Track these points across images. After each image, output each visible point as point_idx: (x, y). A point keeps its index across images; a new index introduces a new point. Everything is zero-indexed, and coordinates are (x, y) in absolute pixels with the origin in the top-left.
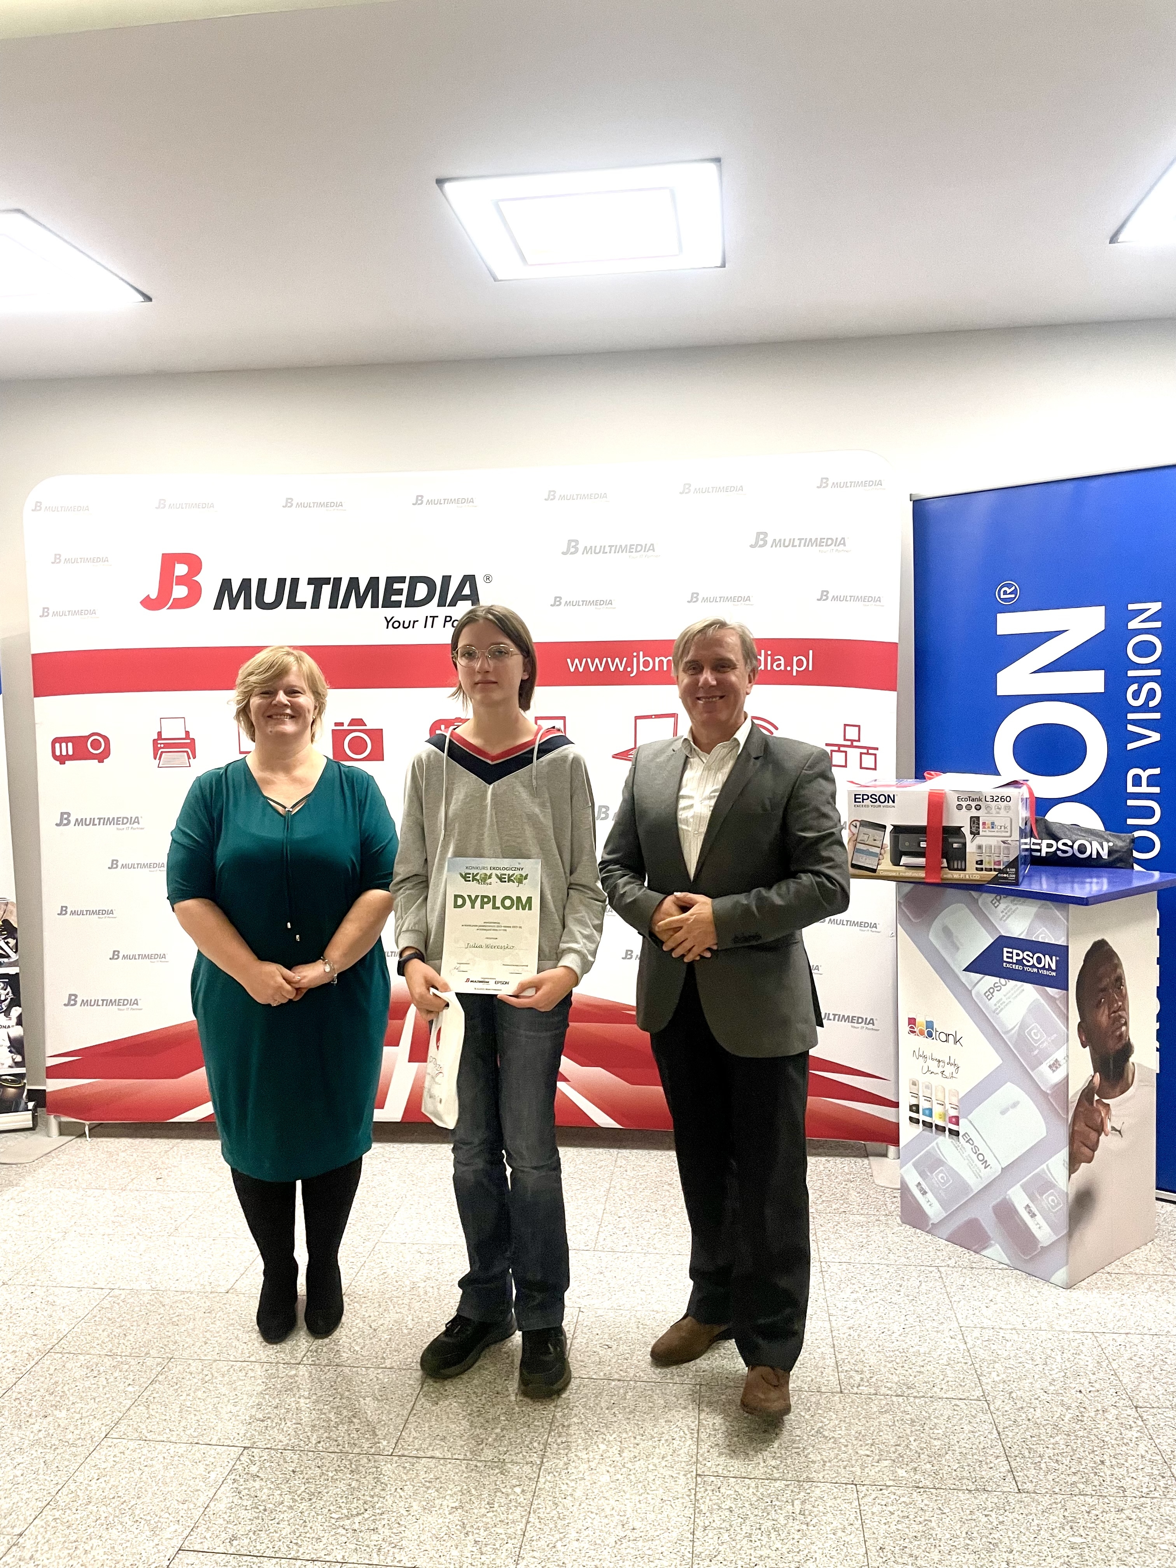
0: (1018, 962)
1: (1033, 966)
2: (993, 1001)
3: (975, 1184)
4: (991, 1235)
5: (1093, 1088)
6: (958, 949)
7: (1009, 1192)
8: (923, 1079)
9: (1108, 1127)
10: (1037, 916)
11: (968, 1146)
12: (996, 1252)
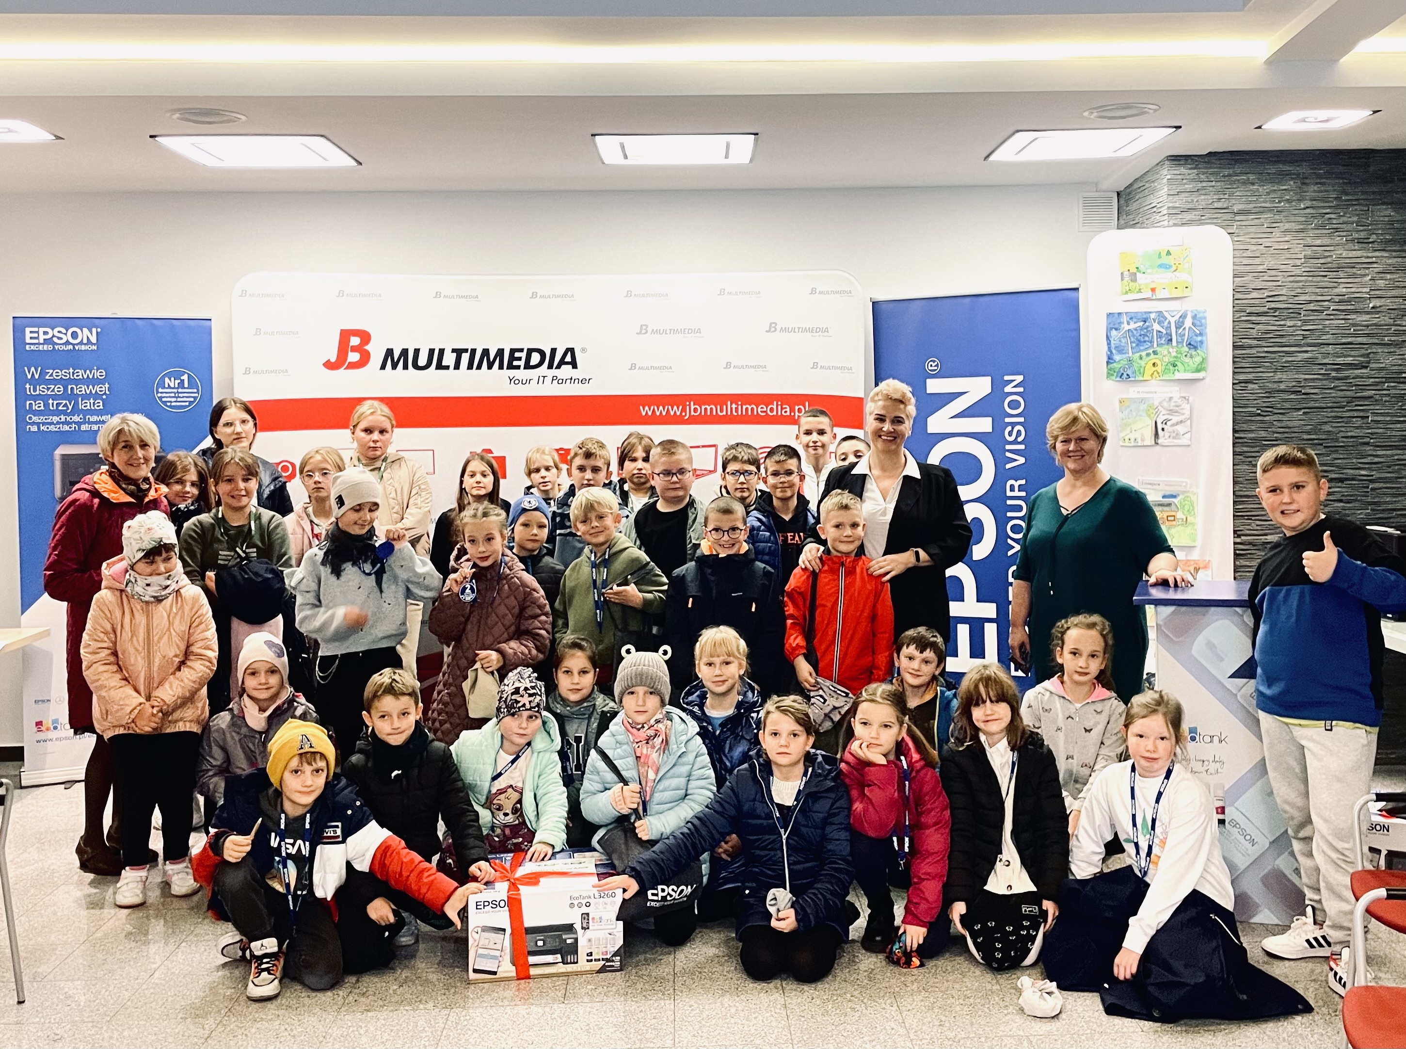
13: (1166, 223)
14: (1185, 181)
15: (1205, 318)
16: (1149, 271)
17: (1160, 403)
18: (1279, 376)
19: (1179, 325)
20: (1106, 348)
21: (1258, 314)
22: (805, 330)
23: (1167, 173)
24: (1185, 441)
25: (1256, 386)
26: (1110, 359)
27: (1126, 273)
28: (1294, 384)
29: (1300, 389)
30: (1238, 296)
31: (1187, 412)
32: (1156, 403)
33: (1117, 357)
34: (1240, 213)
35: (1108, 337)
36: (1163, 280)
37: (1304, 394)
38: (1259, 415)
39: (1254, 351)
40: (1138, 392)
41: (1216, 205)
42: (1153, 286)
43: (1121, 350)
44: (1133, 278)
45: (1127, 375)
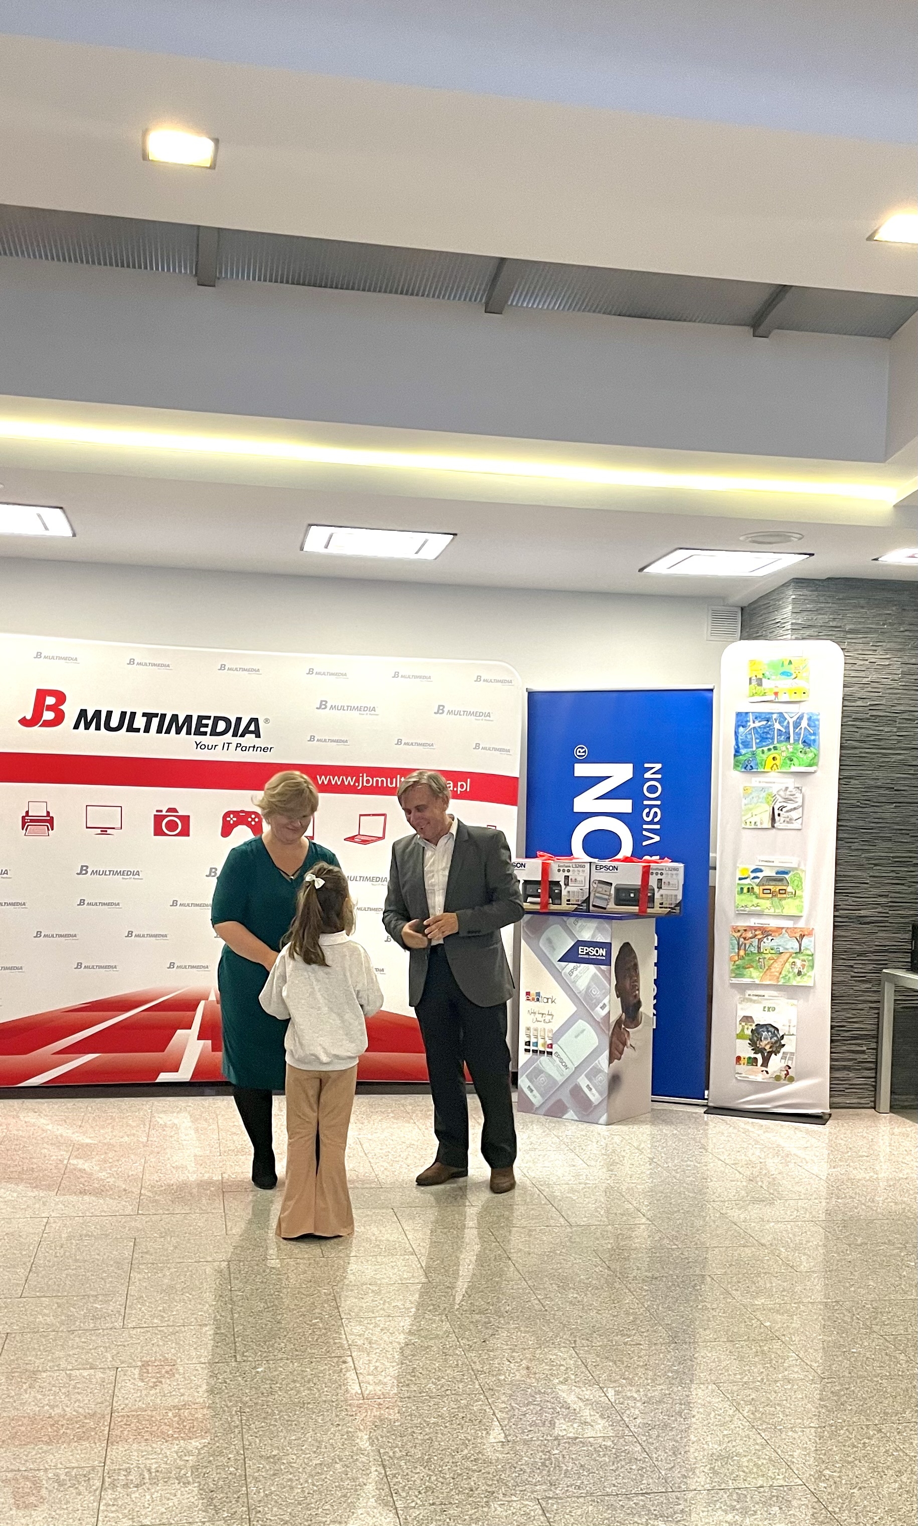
0: (587, 954)
1: (594, 955)
2: (572, 977)
3: (560, 1079)
4: (568, 1105)
5: (621, 1021)
6: (554, 949)
7: (578, 1080)
8: (533, 1026)
9: (628, 1044)
10: (597, 928)
11: (557, 1060)
12: (570, 1114)
13: (789, 636)
14: (807, 601)
15: (818, 720)
16: (773, 677)
17: (778, 791)
18: (876, 773)
19: (797, 724)
20: (734, 743)
21: (862, 720)
22: (471, 714)
23: (791, 595)
24: (796, 825)
25: (856, 782)
26: (737, 752)
27: (754, 678)
28: (888, 781)
29: (893, 786)
30: (847, 703)
31: (800, 800)
32: (775, 793)
33: (743, 751)
34: (851, 632)
35: (736, 733)
36: (784, 685)
37: (896, 790)
38: (858, 806)
39: (857, 751)
40: (760, 782)
41: (831, 624)
42: (776, 690)
43: (747, 745)
44: (760, 682)
45: (751, 766)
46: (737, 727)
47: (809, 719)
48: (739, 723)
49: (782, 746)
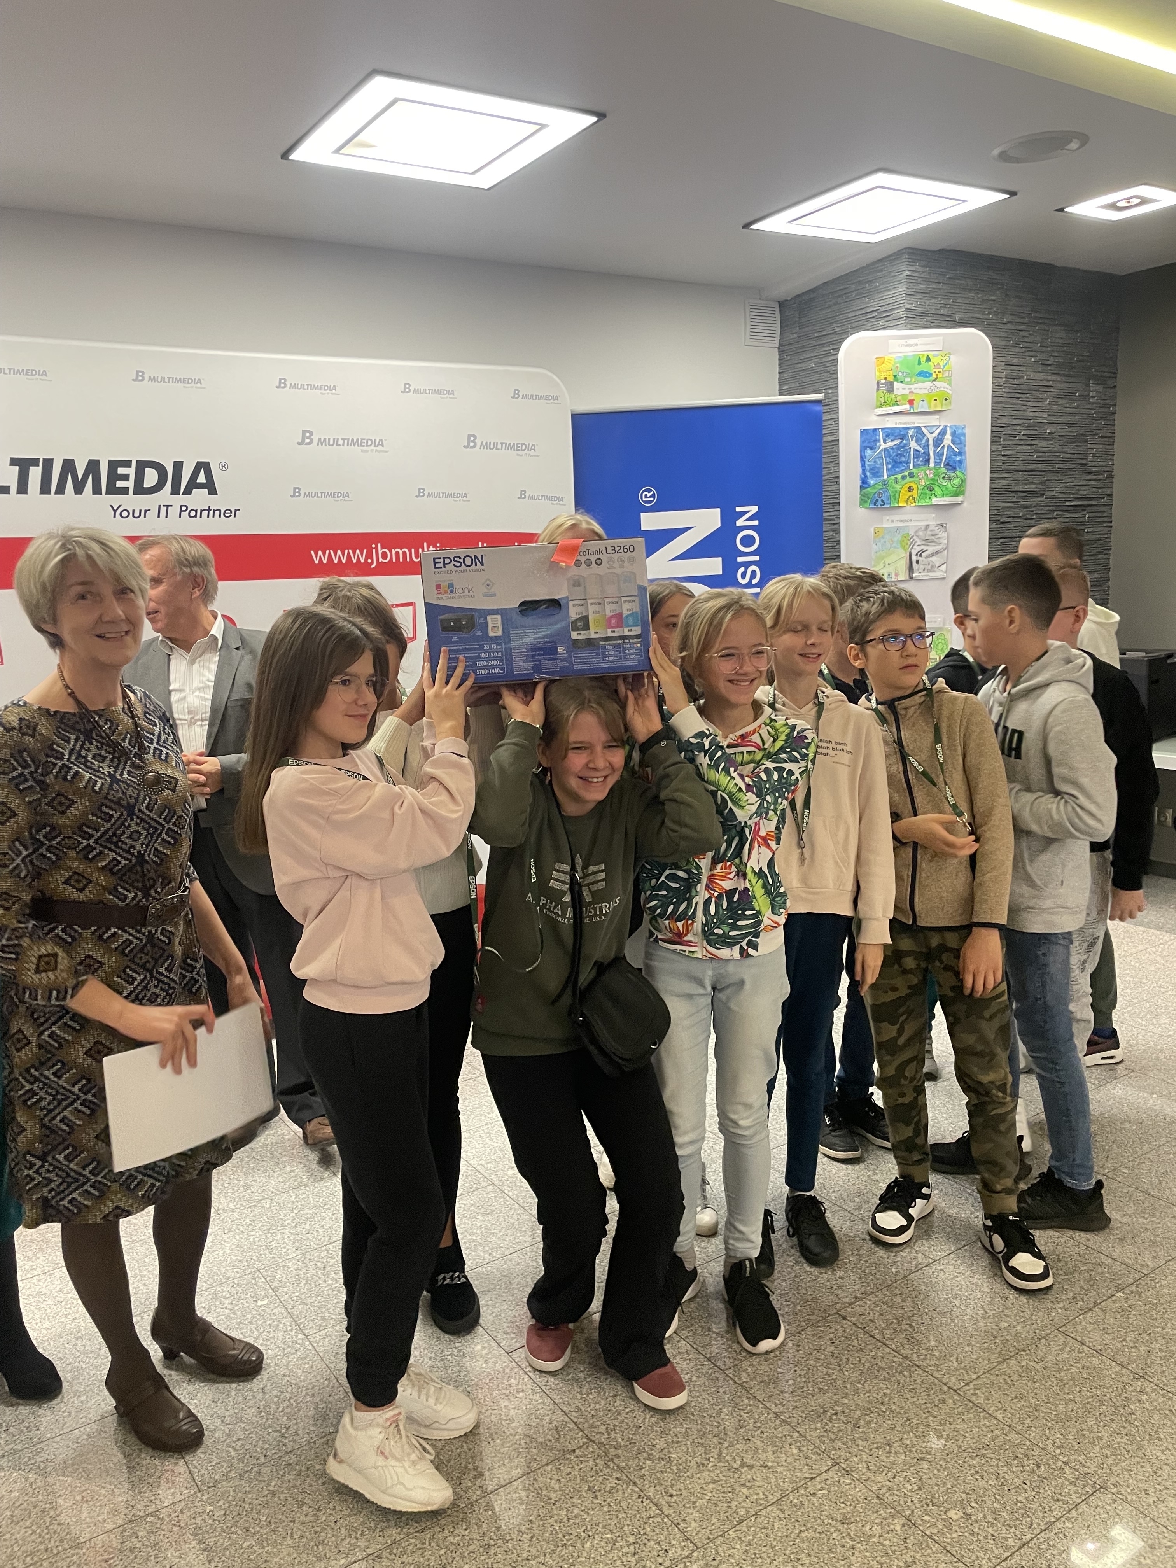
15: (965, 435)
16: (907, 380)
17: (916, 532)
19: (938, 441)
20: (860, 470)
22: (511, 446)
24: (940, 573)
26: (864, 482)
27: (882, 382)
31: (945, 542)
32: (912, 533)
33: (870, 481)
35: (862, 457)
36: (921, 390)
40: (893, 521)
42: (912, 397)
43: (876, 473)
44: (890, 388)
45: (883, 501)
46: (863, 449)
47: (954, 434)
48: (866, 444)
49: (920, 472)
